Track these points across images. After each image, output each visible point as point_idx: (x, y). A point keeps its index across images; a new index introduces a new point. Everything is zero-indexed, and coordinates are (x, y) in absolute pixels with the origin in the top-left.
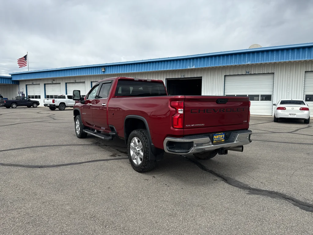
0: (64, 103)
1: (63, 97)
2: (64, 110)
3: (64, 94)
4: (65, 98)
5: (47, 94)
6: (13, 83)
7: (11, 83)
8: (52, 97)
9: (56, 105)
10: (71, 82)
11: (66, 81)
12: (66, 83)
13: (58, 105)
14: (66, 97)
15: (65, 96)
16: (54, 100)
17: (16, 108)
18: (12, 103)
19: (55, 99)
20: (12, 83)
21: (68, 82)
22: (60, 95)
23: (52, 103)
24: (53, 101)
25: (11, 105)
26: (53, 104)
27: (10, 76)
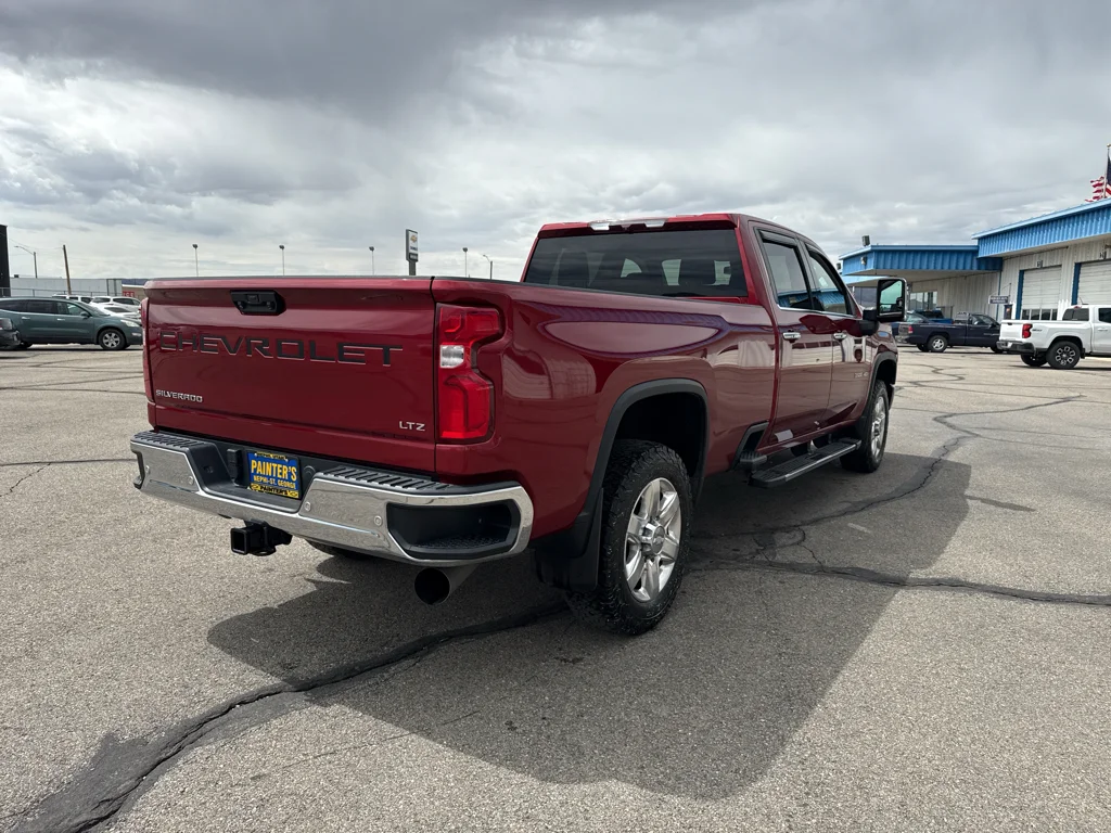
0: (1076, 341)
2: (1071, 367)
4: (1087, 319)
6: (983, 267)
7: (975, 268)
9: (1035, 346)
13: (1047, 346)
14: (1093, 314)
15: (1087, 310)
16: (1031, 326)
17: (941, 351)
18: (931, 336)
19: (1036, 324)
20: (979, 268)
23: (1021, 339)
24: (1027, 332)
25: (928, 340)
26: (1025, 340)
27: (976, 243)
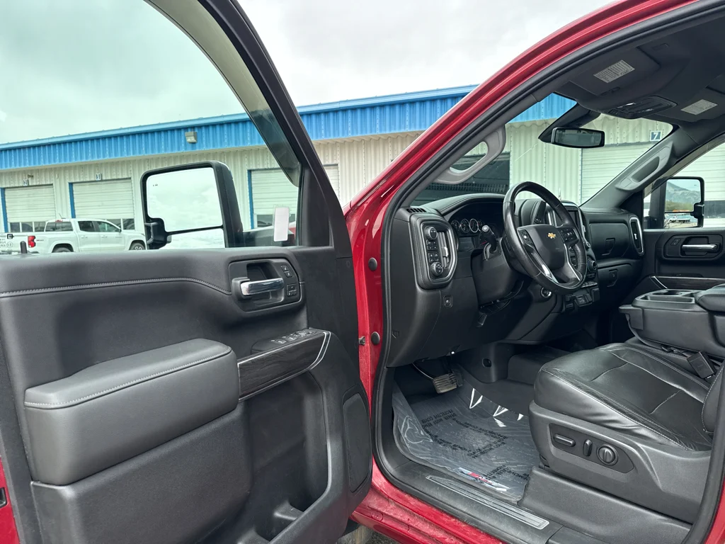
1: (64, 225)
3: (68, 219)
4: (72, 230)
5: (11, 220)
8: (27, 227)
10: (88, 180)
11: (70, 178)
12: (71, 184)
14: (76, 226)
15: (70, 222)
16: (35, 237)
21: (78, 181)
22: (54, 221)
24: (32, 242)
